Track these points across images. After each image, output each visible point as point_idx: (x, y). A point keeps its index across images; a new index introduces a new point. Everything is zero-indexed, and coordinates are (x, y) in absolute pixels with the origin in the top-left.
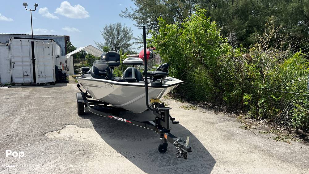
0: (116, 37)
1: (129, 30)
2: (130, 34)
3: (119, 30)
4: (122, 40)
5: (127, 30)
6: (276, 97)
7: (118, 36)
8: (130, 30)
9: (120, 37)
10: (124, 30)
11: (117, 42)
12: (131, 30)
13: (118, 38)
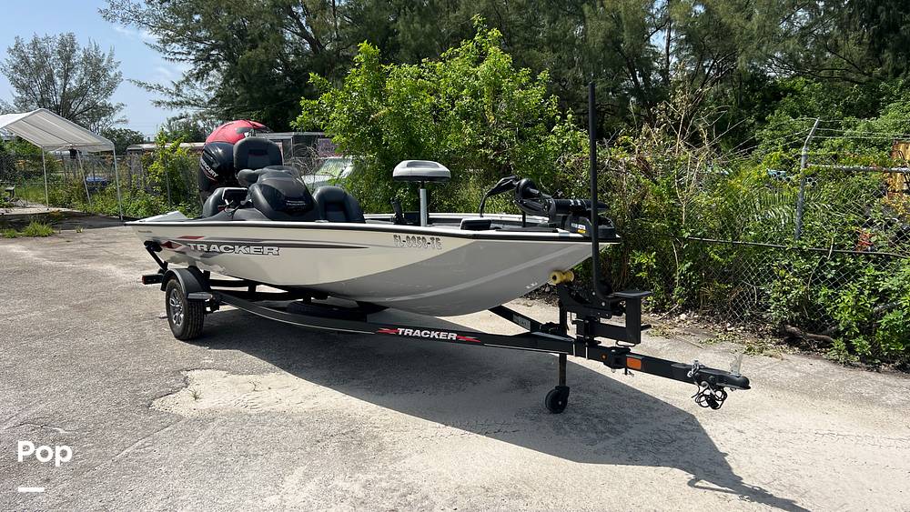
0: (59, 81)
1: (106, 59)
2: (112, 74)
3: (69, 58)
4: (82, 92)
5: (101, 61)
6: (720, 256)
7: (66, 77)
8: (109, 61)
9: (72, 81)
10: (87, 58)
11: (62, 97)
12: (115, 59)
13: (68, 86)
